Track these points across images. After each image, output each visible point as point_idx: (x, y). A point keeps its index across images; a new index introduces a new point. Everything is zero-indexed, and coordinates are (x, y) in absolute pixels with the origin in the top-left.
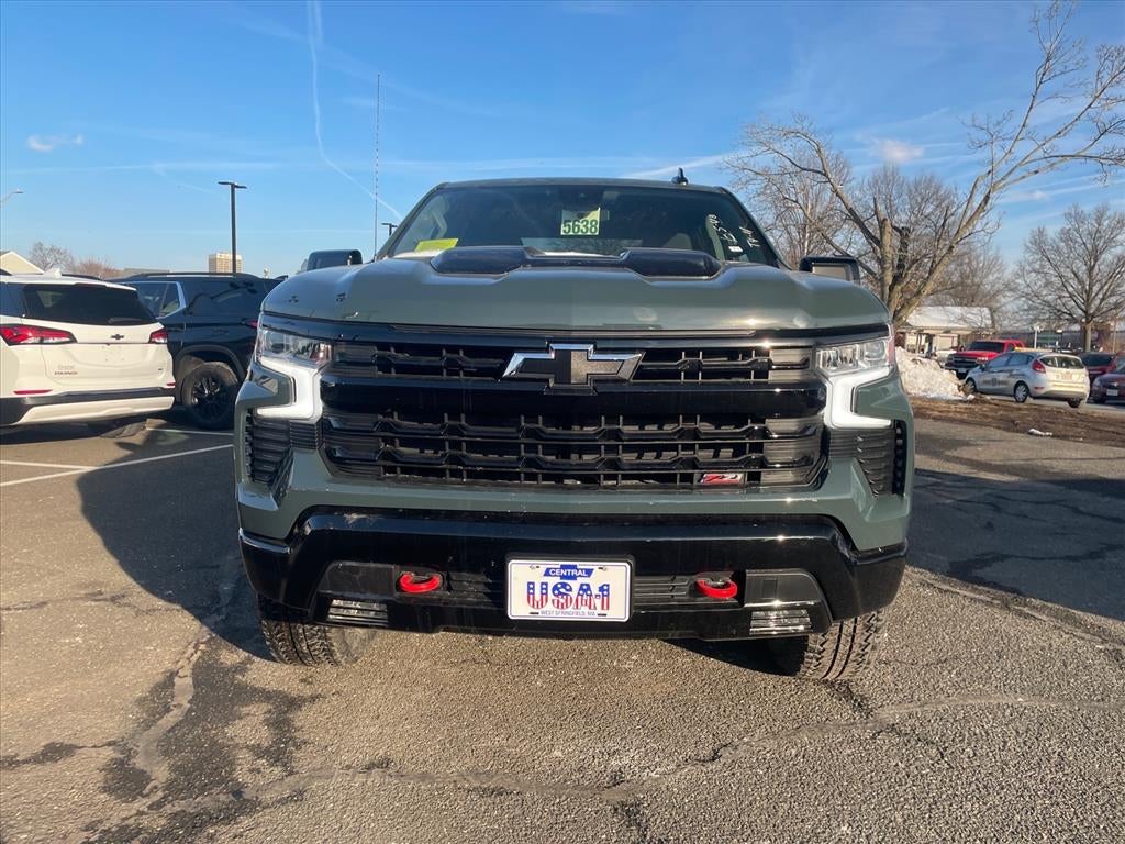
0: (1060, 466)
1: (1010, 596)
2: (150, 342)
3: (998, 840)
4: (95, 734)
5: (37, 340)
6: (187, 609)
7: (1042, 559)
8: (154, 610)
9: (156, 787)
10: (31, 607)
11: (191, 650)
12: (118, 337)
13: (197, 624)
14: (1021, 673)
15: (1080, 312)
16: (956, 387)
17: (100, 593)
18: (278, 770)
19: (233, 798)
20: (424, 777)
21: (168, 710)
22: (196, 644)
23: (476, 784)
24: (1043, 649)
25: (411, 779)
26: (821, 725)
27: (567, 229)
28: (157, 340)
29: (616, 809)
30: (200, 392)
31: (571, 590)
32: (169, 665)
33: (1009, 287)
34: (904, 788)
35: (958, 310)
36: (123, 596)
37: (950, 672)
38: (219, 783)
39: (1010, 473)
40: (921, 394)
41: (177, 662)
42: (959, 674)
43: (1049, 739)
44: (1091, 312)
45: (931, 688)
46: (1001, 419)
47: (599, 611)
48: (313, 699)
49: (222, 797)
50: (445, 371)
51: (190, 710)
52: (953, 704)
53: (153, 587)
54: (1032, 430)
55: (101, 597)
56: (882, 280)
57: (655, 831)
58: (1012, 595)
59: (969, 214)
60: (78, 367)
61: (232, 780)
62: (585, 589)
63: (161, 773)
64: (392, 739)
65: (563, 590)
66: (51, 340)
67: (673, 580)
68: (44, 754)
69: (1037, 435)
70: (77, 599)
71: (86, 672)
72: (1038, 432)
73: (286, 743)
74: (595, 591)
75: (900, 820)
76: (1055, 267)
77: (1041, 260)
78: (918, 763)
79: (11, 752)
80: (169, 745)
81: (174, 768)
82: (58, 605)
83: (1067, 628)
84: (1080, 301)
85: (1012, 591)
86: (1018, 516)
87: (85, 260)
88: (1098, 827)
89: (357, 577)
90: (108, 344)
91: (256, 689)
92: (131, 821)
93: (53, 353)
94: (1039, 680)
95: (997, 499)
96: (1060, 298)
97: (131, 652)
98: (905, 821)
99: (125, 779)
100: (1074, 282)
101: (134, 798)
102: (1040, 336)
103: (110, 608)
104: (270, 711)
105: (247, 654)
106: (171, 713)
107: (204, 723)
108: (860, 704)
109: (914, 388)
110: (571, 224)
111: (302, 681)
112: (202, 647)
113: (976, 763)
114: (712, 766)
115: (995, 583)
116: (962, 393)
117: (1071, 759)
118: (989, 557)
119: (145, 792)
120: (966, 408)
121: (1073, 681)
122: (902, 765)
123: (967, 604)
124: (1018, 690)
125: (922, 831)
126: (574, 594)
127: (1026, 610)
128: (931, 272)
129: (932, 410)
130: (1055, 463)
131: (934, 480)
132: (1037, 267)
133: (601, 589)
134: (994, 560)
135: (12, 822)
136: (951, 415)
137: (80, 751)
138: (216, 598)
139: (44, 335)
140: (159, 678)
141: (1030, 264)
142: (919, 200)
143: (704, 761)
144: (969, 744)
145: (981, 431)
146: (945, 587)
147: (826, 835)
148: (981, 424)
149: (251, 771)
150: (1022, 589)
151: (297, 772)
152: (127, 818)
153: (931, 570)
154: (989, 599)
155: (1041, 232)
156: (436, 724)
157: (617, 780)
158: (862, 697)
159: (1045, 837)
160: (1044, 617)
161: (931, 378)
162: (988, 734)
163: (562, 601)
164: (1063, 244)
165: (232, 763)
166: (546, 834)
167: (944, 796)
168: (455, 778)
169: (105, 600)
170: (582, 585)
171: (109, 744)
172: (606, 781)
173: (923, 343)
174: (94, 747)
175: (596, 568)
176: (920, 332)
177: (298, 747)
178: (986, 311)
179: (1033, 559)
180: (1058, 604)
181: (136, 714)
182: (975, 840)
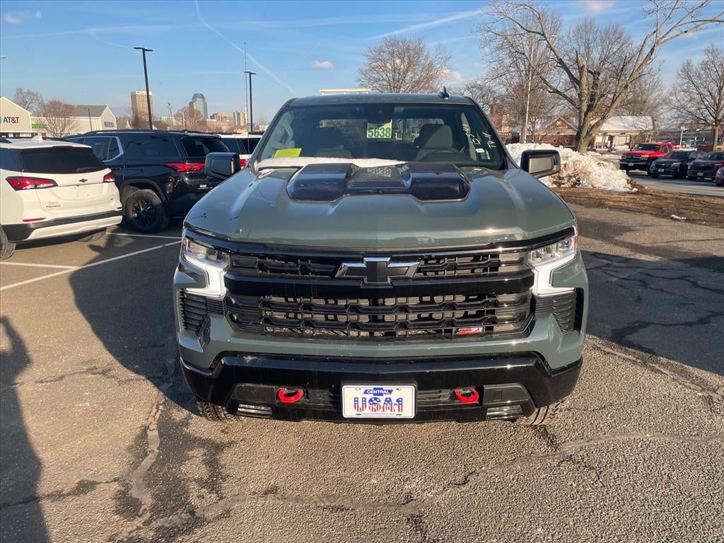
0: (688, 247)
1: (647, 355)
2: (104, 182)
3: (627, 537)
4: (105, 473)
5: (33, 186)
6: (149, 379)
7: (671, 325)
8: (130, 380)
9: (145, 510)
10: (56, 380)
11: (154, 410)
12: (83, 181)
13: (155, 390)
14: (650, 415)
15: (712, 118)
16: (626, 181)
17: (95, 368)
18: (214, 496)
19: (190, 516)
20: (298, 499)
21: (146, 455)
22: (157, 406)
23: (328, 504)
24: (665, 397)
25: (290, 501)
26: (528, 457)
27: (371, 134)
28: (108, 180)
29: (409, 520)
30: (138, 209)
31: (380, 401)
32: (143, 422)
33: (666, 101)
34: (575, 501)
35: (630, 119)
36: (109, 370)
37: (607, 416)
38: (181, 506)
39: (657, 254)
40: (603, 187)
41: (148, 419)
42: (612, 417)
43: (663, 464)
44: (719, 118)
45: (595, 428)
46: (653, 207)
47: (397, 412)
48: (230, 444)
49: (184, 516)
50: (300, 272)
51: (159, 455)
52: (607, 439)
53: (127, 363)
54: (673, 216)
55: (95, 371)
56: (579, 109)
57: (431, 534)
58: (649, 355)
59: (640, 62)
60: (60, 202)
61: (188, 504)
62: (388, 401)
63: (147, 500)
64: (278, 472)
65: (375, 402)
66: (42, 186)
67: (440, 392)
68: (78, 489)
69: (676, 220)
70: (82, 373)
71: (95, 428)
72: (677, 217)
73: (217, 476)
74: (394, 401)
75: (572, 524)
76: (697, 87)
77: (688, 83)
78: (584, 483)
79: (59, 488)
80: (150, 479)
81: (155, 496)
82: (71, 378)
83: (682, 380)
84: (712, 111)
85: (648, 352)
86: (658, 290)
87: (50, 100)
88: (687, 527)
89: (253, 392)
90: (78, 185)
91: (195, 438)
92: (134, 534)
93: (44, 194)
94: (660, 420)
95: (645, 276)
96: (699, 109)
97: (119, 413)
98: (574, 524)
99: (127, 506)
100: (709, 98)
101: (134, 518)
102: (685, 133)
103: (103, 379)
104: (205, 454)
105: (188, 412)
106: (149, 457)
107: (168, 464)
108: (552, 441)
109: (598, 183)
110: (373, 130)
111: (223, 431)
112: (161, 407)
113: (618, 483)
114: (464, 488)
115: (639, 346)
116: (629, 185)
117: (675, 478)
118: (637, 325)
119: (140, 513)
120: (631, 199)
121: (681, 421)
122: (574, 485)
123: (621, 363)
124: (647, 428)
125: (585, 531)
126: (382, 404)
127: (657, 366)
128: (613, 103)
129: (609, 201)
130: (685, 244)
131: (606, 262)
132: (685, 88)
133: (398, 401)
134: (640, 326)
135: (67, 537)
136: (621, 204)
137: (98, 486)
138: (165, 370)
139: (37, 183)
140: (138, 431)
141: (680, 86)
142: (608, 43)
143: (459, 485)
144: (615, 468)
145: (639, 218)
146: (608, 350)
147: (529, 535)
148: (641, 212)
149: (199, 497)
150: (656, 349)
151: (225, 497)
152: (131, 532)
153: (600, 337)
154: (634, 359)
155: (689, 64)
156: (302, 461)
157: (409, 499)
158: (554, 436)
159: (655, 535)
160: (667, 372)
161: (609, 175)
162: (627, 461)
163: (375, 407)
164: (702, 72)
165: (187, 492)
166: (369, 537)
167: (598, 506)
168: (315, 500)
169: (99, 373)
170: (386, 399)
171: (115, 480)
172: (402, 500)
173: (606, 141)
174: (107, 482)
175: (394, 389)
176: (605, 134)
177: (224, 479)
178: (649, 118)
179: (664, 325)
180: (677, 361)
181: (128, 458)
182: (614, 537)
